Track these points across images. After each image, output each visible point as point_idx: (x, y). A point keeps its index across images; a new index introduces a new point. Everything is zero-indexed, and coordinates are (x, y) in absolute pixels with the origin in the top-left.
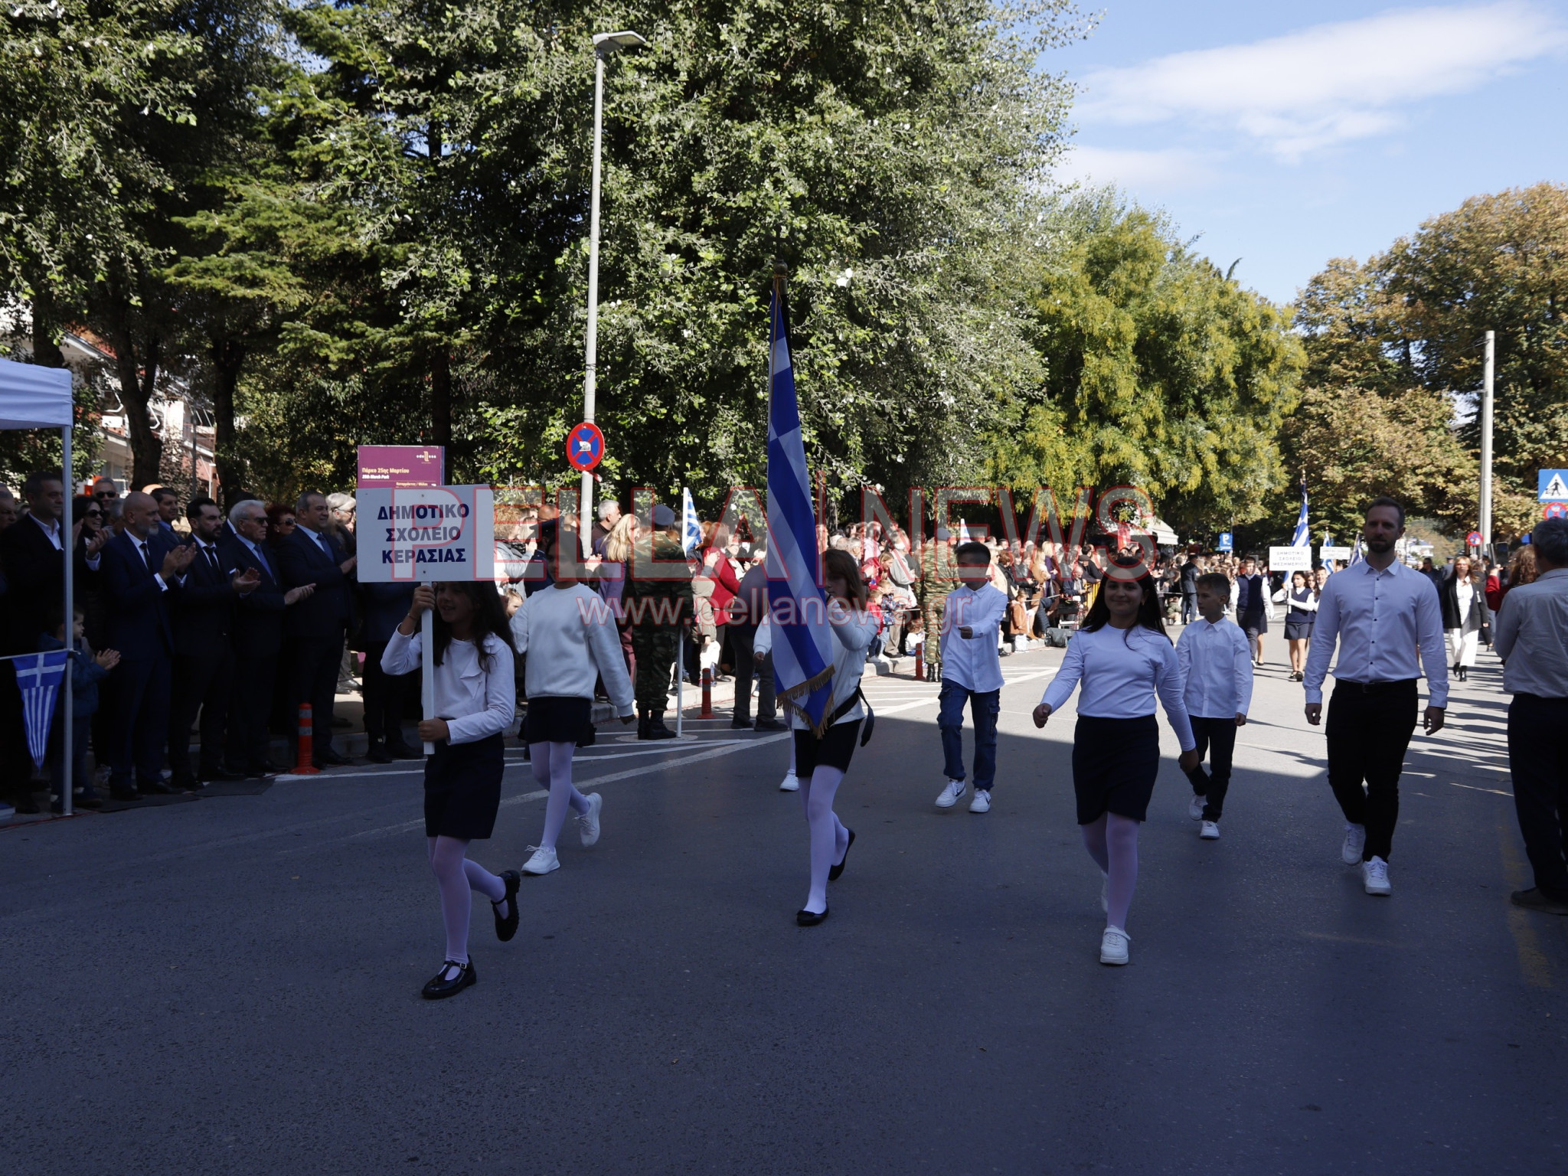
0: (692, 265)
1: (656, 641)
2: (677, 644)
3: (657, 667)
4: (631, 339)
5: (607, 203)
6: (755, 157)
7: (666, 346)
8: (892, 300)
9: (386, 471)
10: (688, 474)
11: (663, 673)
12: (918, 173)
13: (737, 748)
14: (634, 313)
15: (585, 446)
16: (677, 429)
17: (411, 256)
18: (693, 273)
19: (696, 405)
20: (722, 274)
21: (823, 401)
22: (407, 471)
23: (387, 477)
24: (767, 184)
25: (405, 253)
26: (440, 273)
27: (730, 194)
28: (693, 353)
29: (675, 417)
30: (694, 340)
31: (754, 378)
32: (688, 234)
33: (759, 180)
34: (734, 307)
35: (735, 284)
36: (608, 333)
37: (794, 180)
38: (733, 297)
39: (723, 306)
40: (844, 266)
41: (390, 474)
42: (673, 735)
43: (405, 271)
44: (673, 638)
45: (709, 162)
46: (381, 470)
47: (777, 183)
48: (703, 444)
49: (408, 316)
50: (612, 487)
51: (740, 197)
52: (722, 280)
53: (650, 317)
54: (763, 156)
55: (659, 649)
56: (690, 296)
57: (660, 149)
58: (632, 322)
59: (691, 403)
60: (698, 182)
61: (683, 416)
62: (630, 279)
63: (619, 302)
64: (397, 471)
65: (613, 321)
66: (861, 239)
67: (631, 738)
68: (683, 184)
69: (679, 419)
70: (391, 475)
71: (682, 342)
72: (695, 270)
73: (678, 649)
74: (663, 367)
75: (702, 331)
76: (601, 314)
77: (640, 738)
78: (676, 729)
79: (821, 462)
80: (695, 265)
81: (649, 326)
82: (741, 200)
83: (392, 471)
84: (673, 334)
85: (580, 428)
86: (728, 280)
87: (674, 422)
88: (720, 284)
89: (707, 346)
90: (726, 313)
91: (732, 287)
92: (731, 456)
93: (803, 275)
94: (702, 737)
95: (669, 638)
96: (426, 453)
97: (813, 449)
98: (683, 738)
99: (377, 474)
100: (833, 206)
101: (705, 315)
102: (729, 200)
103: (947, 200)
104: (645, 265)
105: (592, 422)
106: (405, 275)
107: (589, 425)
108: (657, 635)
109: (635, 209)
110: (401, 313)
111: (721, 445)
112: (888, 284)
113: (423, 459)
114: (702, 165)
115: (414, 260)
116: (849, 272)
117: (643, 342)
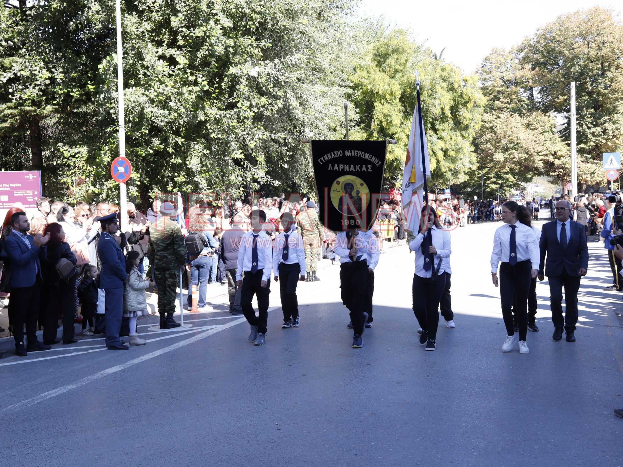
0: (173, 67)
1: (167, 276)
2: (179, 276)
3: (168, 289)
4: (142, 109)
5: (124, 33)
6: (204, 8)
7: (162, 111)
8: (281, 82)
9: (7, 185)
10: (176, 179)
11: (172, 292)
12: (290, 14)
13: (215, 331)
14: (143, 94)
15: (121, 169)
16: (170, 155)
17: (14, 64)
18: (173, 71)
19: (180, 143)
20: (189, 71)
21: (246, 136)
22: (20, 185)
23: (9, 189)
24: (212, 22)
25: (10, 63)
26: (32, 74)
27: (192, 29)
28: (176, 115)
29: (168, 149)
30: (176, 108)
31: (209, 127)
32: (170, 49)
33: (207, 20)
34: (197, 89)
35: (196, 76)
36: (129, 106)
37: (226, 19)
38: (196, 83)
39: (190, 88)
40: (254, 65)
41: (10, 187)
42: (179, 325)
43: (11, 72)
44: (176, 273)
45: (179, 11)
46: (5, 185)
47: (217, 22)
48: (184, 163)
49: (14, 98)
50: (136, 188)
51: (197, 31)
52: (189, 74)
53: (152, 96)
54: (208, 7)
55: (169, 280)
56: (173, 84)
57: (152, 5)
58: (143, 99)
59: (176, 143)
60: (175, 22)
61: (173, 149)
62: (140, 76)
63: (134, 88)
64: (14, 185)
65: (132, 99)
66: (262, 50)
67: (156, 328)
68: (166, 23)
69: (170, 150)
70: (12, 188)
71: (170, 109)
72: (175, 70)
73: (179, 279)
74: (161, 123)
75: (180, 102)
76: (125, 95)
77: (161, 328)
78: (180, 321)
79: (247, 170)
80: (175, 67)
81: (152, 101)
82: (198, 32)
83: (11, 185)
84: (164, 105)
85: (118, 159)
86: (192, 74)
87: (168, 152)
88: (188, 77)
89: (183, 110)
90: (192, 92)
91: (194, 78)
92: (199, 169)
93: (232, 70)
94: (195, 325)
95: (175, 274)
96: (30, 175)
97: (242, 163)
98: (185, 327)
99: (2, 187)
100: (247, 32)
101: (182, 94)
102: (191, 32)
103: (307, 29)
104: (147, 68)
105: (124, 156)
106: (10, 75)
107: (122, 158)
108: (167, 272)
109: (141, 37)
110: (10, 96)
111: (194, 163)
112: (278, 73)
113: (29, 178)
114: (175, 12)
115: (16, 67)
116: (257, 69)
117: (149, 110)
